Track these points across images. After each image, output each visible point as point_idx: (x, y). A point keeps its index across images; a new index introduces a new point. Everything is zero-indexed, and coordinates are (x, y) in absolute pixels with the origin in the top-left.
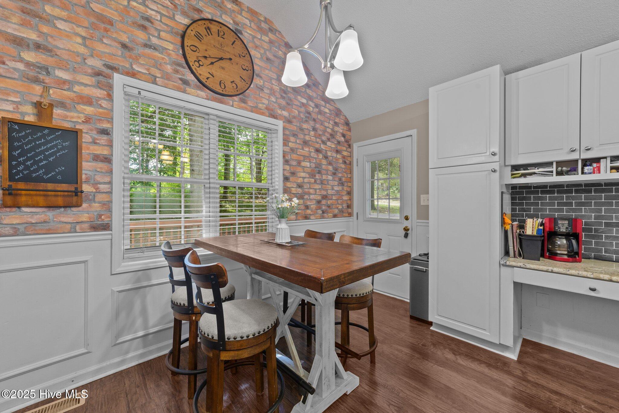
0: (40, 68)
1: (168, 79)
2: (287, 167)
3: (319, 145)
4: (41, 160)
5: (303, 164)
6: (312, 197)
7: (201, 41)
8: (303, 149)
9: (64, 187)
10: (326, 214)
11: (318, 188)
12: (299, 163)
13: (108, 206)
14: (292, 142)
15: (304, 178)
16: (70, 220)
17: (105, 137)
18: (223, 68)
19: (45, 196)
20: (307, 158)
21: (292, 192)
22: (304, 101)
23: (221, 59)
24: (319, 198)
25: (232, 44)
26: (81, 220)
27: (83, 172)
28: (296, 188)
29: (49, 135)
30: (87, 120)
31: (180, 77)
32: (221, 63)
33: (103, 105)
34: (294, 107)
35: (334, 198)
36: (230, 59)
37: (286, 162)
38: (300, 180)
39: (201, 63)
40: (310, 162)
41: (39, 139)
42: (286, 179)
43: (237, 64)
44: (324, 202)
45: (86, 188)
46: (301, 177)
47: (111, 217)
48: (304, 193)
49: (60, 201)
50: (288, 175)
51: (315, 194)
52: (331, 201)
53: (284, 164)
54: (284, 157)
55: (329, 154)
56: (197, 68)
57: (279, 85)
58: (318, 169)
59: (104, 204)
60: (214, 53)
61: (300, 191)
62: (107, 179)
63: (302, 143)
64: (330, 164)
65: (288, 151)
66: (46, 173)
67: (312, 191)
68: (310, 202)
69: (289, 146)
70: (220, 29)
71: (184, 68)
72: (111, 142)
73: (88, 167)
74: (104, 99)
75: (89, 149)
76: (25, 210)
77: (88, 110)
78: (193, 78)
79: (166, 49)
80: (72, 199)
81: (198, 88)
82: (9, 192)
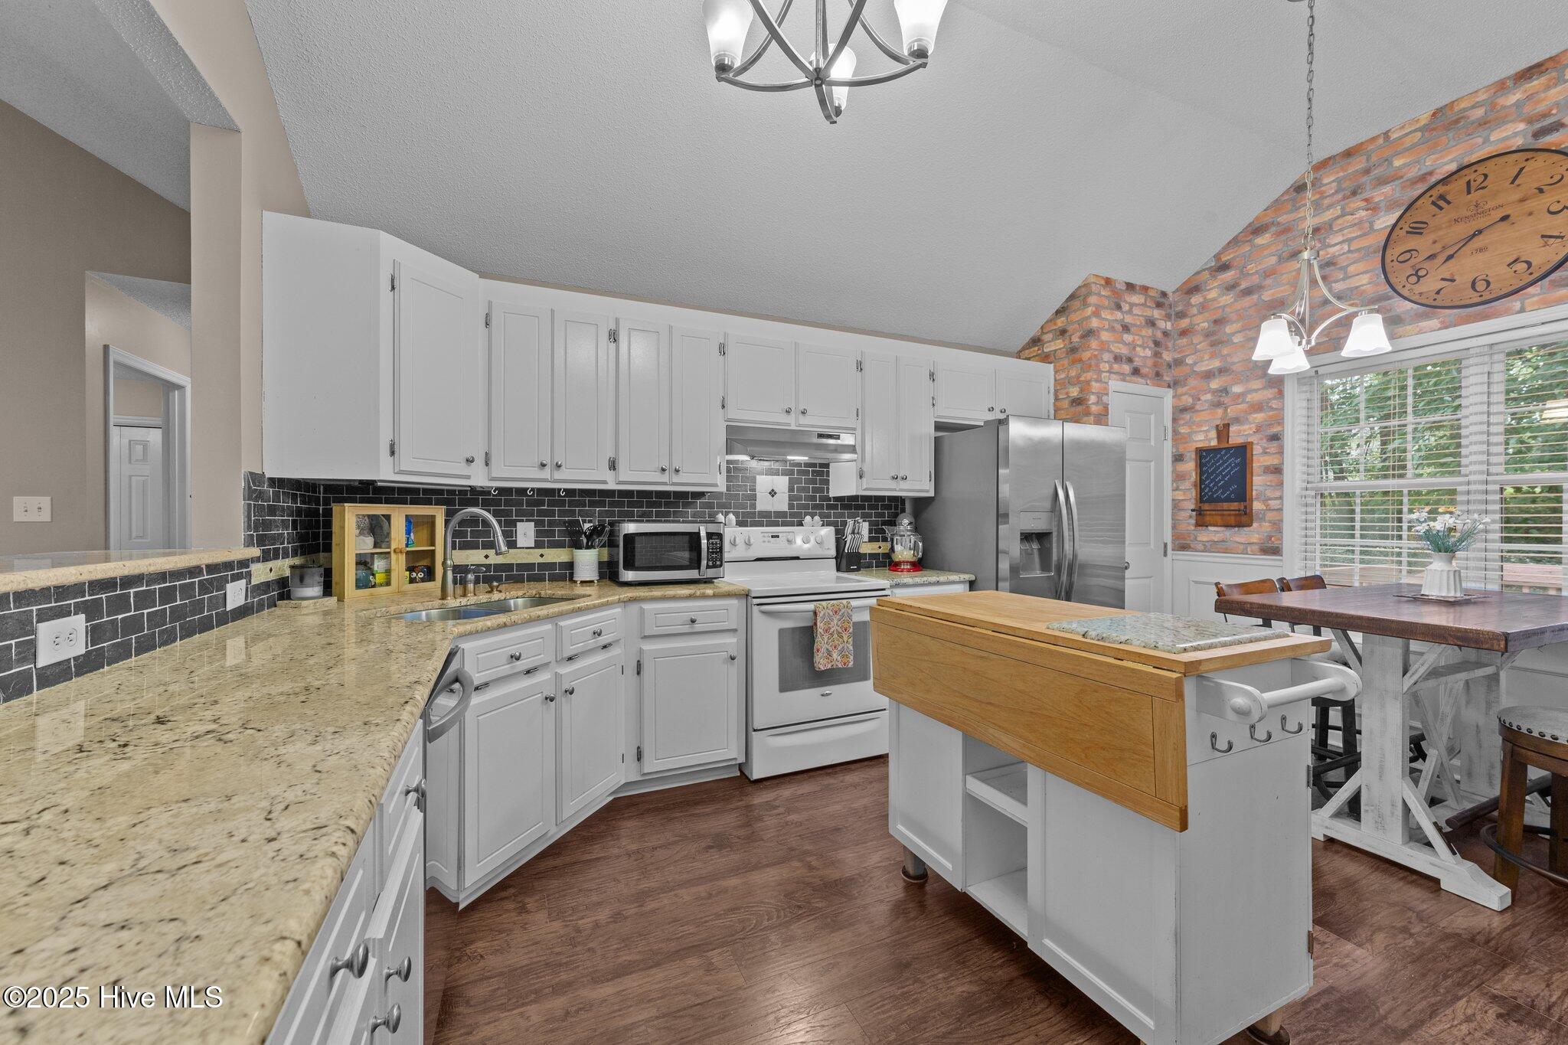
0: (1221, 391)
4: (1220, 481)
7: (1421, 233)
9: (1235, 505)
13: (1278, 526)
16: (1242, 540)
17: (1275, 444)
18: (1482, 249)
19: (1221, 515)
23: (1475, 235)
25: (1513, 182)
26: (1252, 541)
27: (1254, 488)
29: (1226, 454)
30: (1258, 430)
32: (1478, 242)
33: (1274, 406)
36: (1505, 218)
39: (1421, 273)
41: (1218, 461)
43: (1531, 214)
45: (1257, 506)
47: (1281, 539)
49: (1232, 520)
56: (1414, 287)
59: (1275, 524)
60: (1458, 232)
62: (1278, 494)
66: (1222, 493)
70: (1472, 177)
71: (1389, 298)
72: (1282, 447)
73: (1259, 482)
74: (1275, 398)
75: (1260, 460)
76: (1210, 528)
77: (1259, 417)
78: (1409, 305)
79: (1357, 287)
80: (1243, 518)
81: (1421, 317)
82: (1199, 512)
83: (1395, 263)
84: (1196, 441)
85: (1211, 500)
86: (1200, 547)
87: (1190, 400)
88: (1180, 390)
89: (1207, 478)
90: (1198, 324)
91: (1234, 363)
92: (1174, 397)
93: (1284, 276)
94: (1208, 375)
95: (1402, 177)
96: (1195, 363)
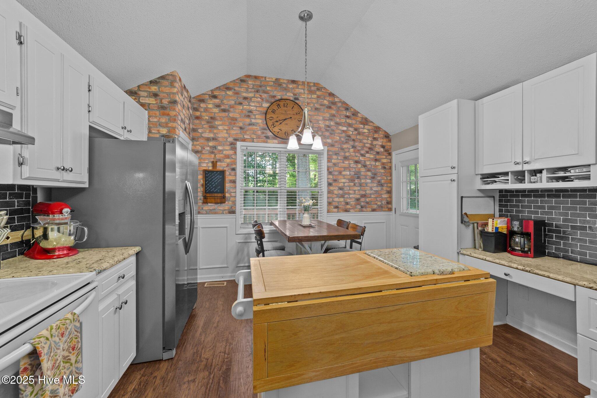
0: (213, 147)
1: (259, 138)
2: (331, 177)
3: (358, 157)
4: (213, 185)
5: (344, 173)
6: (351, 196)
7: (274, 113)
8: (343, 163)
9: (220, 195)
10: (364, 209)
11: (357, 189)
12: (340, 173)
13: (234, 203)
14: (335, 159)
15: (344, 183)
16: (222, 209)
17: (234, 172)
18: (287, 124)
19: (215, 199)
20: (348, 168)
21: (334, 193)
22: (345, 129)
23: (285, 120)
24: (358, 196)
25: (292, 109)
26: (225, 209)
27: (226, 188)
28: (338, 190)
29: (216, 173)
30: (228, 166)
31: (265, 135)
32: (286, 122)
33: (233, 157)
34: (336, 134)
35: (372, 196)
36: (291, 118)
37: (330, 173)
38: (341, 185)
39: (275, 125)
40: (350, 171)
41: (213, 176)
42: (330, 184)
43: (295, 119)
44: (363, 199)
45: (227, 195)
46: (341, 183)
47: (235, 208)
48: (344, 194)
49: (219, 201)
50: (331, 181)
51: (355, 194)
52: (370, 199)
53: (328, 175)
54: (328, 170)
55: (368, 163)
56: (273, 129)
57: (324, 123)
58: (357, 176)
59: (233, 202)
60: (282, 117)
61: (341, 192)
62: (234, 191)
63: (343, 158)
64: (369, 170)
65: (331, 165)
66: (215, 190)
67: (351, 192)
68: (350, 200)
69: (332, 162)
70: (285, 103)
71: (266, 130)
72: (236, 173)
73: (228, 185)
74: (234, 155)
75: (228, 178)
76: (209, 204)
77: (228, 161)
78: (271, 134)
79: (258, 123)
80: (223, 200)
81: (274, 139)
82: (205, 198)
83: (268, 119)
84: (203, 167)
85: (210, 192)
86: (204, 212)
87: (200, 148)
88: (195, 143)
89: (208, 183)
90: (204, 116)
91: (219, 137)
92: (192, 145)
93: (237, 110)
94: (208, 139)
95: (269, 94)
96: (202, 133)
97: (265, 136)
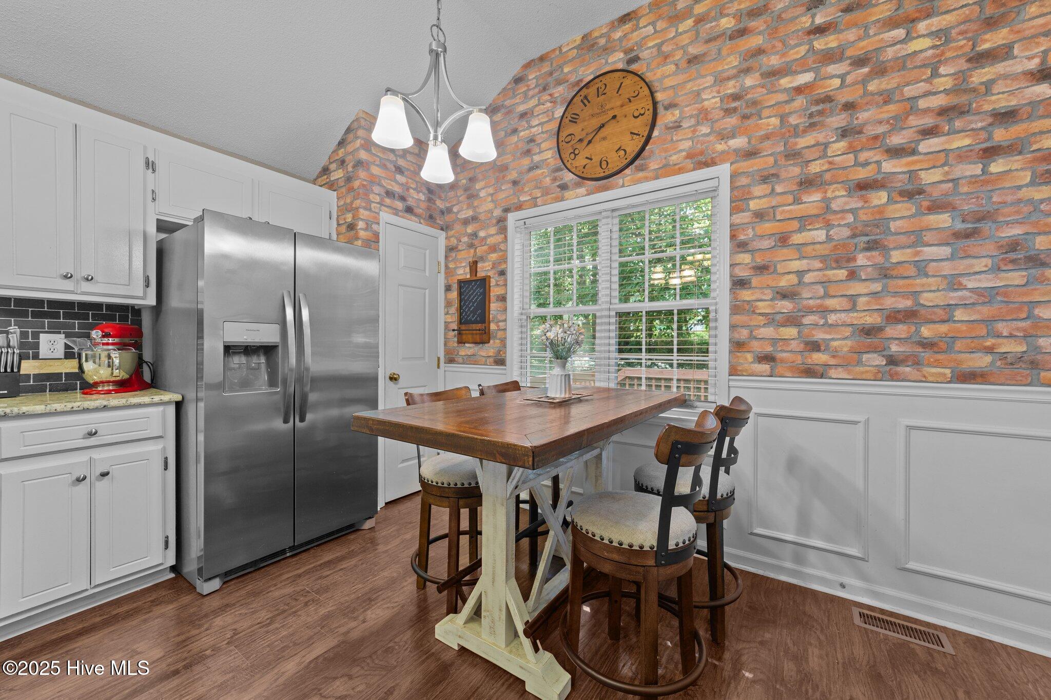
0: (473, 235)
1: (547, 194)
2: (746, 258)
3: (873, 166)
4: (471, 307)
5: (797, 239)
6: (832, 318)
7: (576, 122)
8: (797, 201)
9: (479, 326)
10: (908, 369)
11: (865, 291)
12: (783, 240)
13: (503, 341)
14: (760, 197)
15: (800, 273)
16: (484, 354)
17: (502, 278)
18: (604, 139)
19: (472, 334)
20: (825, 216)
21: (758, 311)
22: (805, 78)
23: (603, 126)
24: (871, 320)
25: (617, 93)
26: (489, 355)
27: (491, 312)
28: (771, 300)
29: (475, 285)
30: (493, 266)
31: (558, 184)
32: (603, 133)
33: (502, 248)
34: (766, 113)
35: (959, 315)
36: (614, 117)
37: (740, 246)
38: (785, 282)
40: (828, 226)
41: (470, 291)
42: (739, 283)
43: (626, 116)
44: (900, 330)
45: (493, 327)
46: (789, 273)
47: (505, 353)
48: (799, 311)
49: (478, 338)
50: (742, 273)
51: (853, 308)
52: (943, 328)
53: (732, 253)
54: (733, 237)
55: (929, 177)
56: (573, 162)
57: (718, 92)
58: (866, 239)
60: (595, 123)
61: (786, 306)
62: (503, 318)
63: (795, 187)
64: (936, 207)
65: (746, 221)
66: (473, 317)
67: (831, 303)
68: (830, 333)
69: (749, 210)
70: (599, 85)
71: (562, 170)
72: (506, 280)
73: (494, 306)
74: (502, 242)
75: (495, 291)
76: (467, 345)
77: (494, 256)
78: (571, 176)
79: (546, 160)
80: (484, 338)
81: (578, 185)
82: (460, 332)
83: (564, 143)
84: (459, 275)
85: (467, 322)
86: (460, 360)
87: (455, 241)
88: (451, 233)
89: (464, 304)
90: (461, 180)
91: (480, 213)
92: (446, 238)
93: (508, 147)
94: (466, 222)
95: (568, 81)
96: (459, 212)
97: (559, 186)
